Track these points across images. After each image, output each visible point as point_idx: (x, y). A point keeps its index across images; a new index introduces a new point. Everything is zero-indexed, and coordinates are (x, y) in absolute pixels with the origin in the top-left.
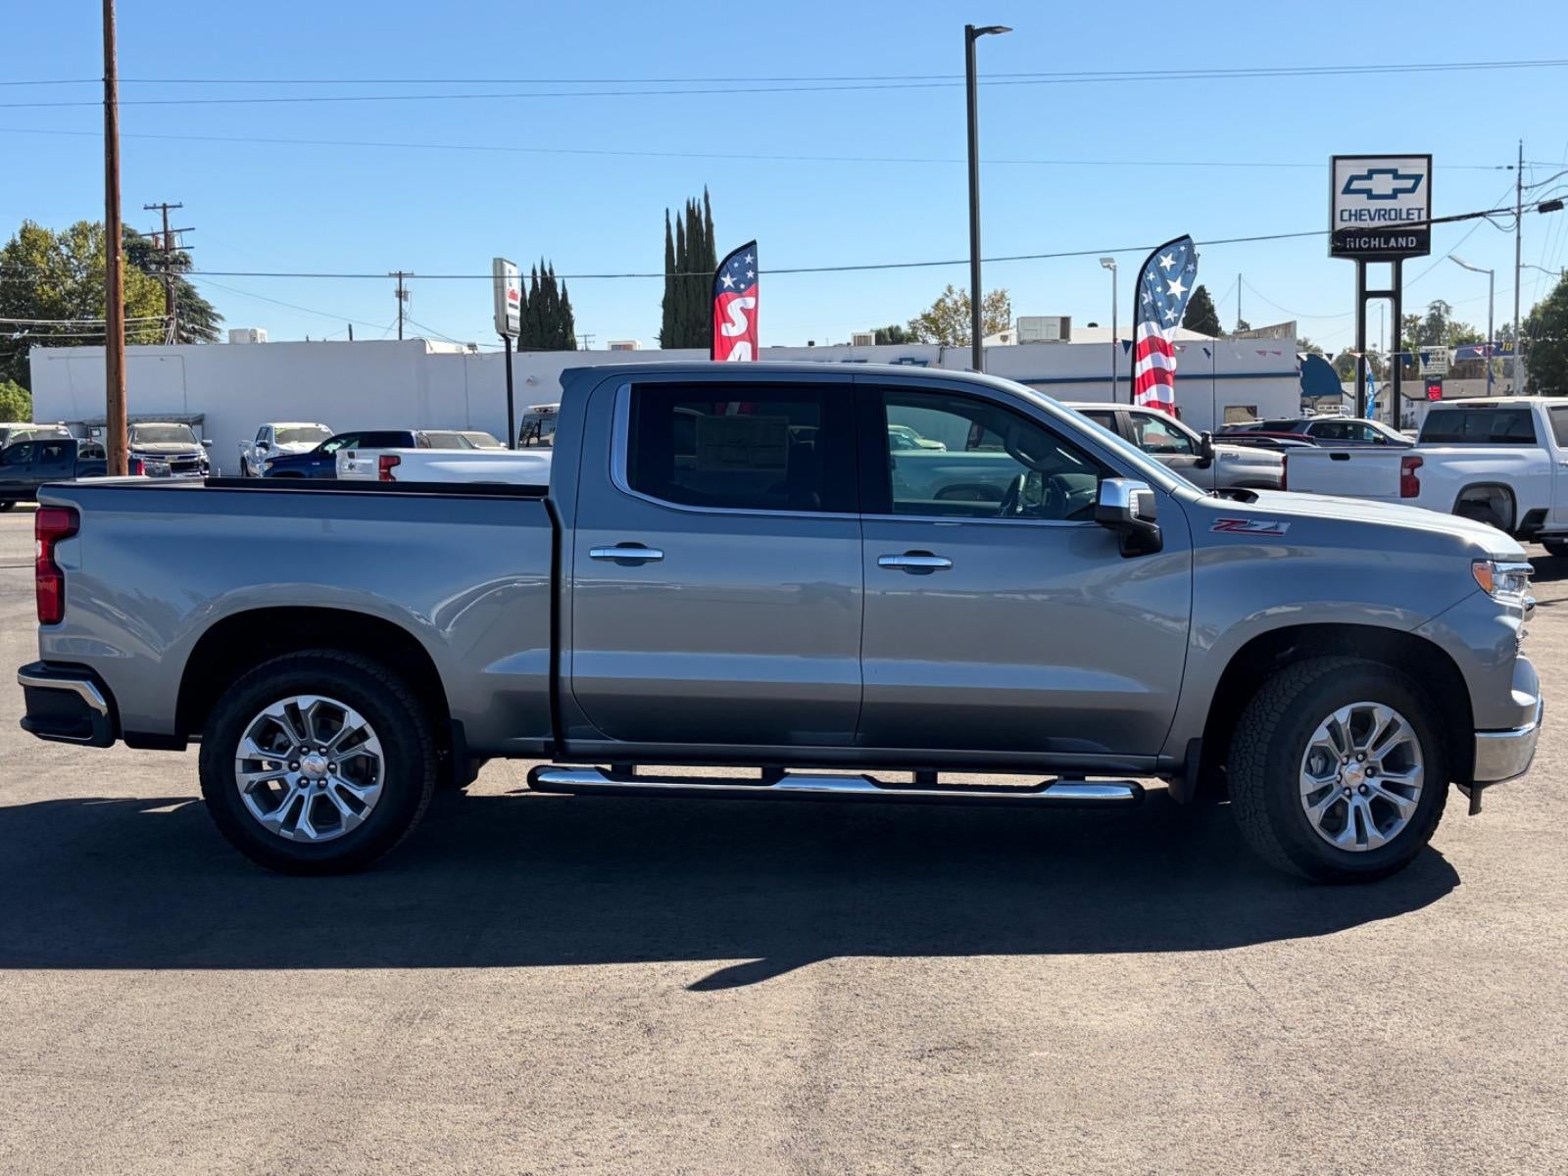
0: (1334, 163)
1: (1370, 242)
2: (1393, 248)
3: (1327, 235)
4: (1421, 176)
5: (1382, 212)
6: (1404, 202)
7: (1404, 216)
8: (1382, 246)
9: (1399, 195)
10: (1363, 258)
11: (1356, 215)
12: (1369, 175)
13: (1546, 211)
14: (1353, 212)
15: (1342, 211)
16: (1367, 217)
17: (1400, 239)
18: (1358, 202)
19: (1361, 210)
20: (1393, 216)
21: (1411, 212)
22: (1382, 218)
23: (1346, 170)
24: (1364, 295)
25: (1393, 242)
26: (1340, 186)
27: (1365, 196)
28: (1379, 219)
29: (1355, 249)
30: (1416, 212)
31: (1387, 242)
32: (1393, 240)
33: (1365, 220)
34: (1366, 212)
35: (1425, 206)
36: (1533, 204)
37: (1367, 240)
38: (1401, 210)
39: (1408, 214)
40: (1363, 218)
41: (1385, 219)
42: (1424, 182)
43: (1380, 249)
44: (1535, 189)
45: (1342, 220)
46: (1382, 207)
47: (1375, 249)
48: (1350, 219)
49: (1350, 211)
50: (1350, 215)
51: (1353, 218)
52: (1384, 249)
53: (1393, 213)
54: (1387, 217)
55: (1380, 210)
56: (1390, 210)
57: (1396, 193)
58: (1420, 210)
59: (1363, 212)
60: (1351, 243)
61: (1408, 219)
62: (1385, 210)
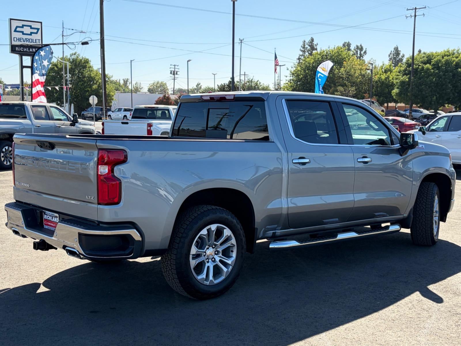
0: (11, 21)
1: (23, 49)
2: (31, 52)
3: (9, 46)
4: (39, 29)
5: (27, 40)
6: (34, 37)
7: (34, 41)
8: (28, 51)
9: (32, 34)
10: (22, 54)
11: (19, 40)
12: (23, 26)
13: (84, 45)
14: (18, 39)
15: (14, 38)
16: (22, 41)
17: (33, 49)
18: (19, 35)
19: (20, 38)
20: (31, 41)
21: (36, 40)
22: (27, 41)
23: (15, 24)
24: (22, 67)
25: (31, 50)
26: (13, 29)
27: (21, 33)
28: (26, 42)
29: (19, 51)
30: (38, 41)
31: (29, 50)
32: (31, 49)
33: (22, 42)
34: (22, 39)
35: (41, 39)
36: (80, 42)
37: (23, 48)
38: (33, 39)
39: (36, 41)
40: (21, 41)
41: (28, 42)
42: (40, 30)
43: (27, 52)
44: (68, 36)
45: (14, 41)
46: (28, 38)
47: (25, 52)
48: (17, 41)
49: (17, 38)
50: (17, 39)
51: (18, 40)
52: (28, 52)
53: (31, 40)
54: (29, 41)
55: (26, 39)
56: (30, 39)
57: (31, 34)
58: (39, 40)
59: (21, 39)
60: (17, 49)
61: (36, 43)
62: (28, 39)
